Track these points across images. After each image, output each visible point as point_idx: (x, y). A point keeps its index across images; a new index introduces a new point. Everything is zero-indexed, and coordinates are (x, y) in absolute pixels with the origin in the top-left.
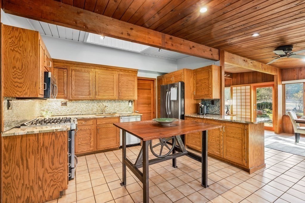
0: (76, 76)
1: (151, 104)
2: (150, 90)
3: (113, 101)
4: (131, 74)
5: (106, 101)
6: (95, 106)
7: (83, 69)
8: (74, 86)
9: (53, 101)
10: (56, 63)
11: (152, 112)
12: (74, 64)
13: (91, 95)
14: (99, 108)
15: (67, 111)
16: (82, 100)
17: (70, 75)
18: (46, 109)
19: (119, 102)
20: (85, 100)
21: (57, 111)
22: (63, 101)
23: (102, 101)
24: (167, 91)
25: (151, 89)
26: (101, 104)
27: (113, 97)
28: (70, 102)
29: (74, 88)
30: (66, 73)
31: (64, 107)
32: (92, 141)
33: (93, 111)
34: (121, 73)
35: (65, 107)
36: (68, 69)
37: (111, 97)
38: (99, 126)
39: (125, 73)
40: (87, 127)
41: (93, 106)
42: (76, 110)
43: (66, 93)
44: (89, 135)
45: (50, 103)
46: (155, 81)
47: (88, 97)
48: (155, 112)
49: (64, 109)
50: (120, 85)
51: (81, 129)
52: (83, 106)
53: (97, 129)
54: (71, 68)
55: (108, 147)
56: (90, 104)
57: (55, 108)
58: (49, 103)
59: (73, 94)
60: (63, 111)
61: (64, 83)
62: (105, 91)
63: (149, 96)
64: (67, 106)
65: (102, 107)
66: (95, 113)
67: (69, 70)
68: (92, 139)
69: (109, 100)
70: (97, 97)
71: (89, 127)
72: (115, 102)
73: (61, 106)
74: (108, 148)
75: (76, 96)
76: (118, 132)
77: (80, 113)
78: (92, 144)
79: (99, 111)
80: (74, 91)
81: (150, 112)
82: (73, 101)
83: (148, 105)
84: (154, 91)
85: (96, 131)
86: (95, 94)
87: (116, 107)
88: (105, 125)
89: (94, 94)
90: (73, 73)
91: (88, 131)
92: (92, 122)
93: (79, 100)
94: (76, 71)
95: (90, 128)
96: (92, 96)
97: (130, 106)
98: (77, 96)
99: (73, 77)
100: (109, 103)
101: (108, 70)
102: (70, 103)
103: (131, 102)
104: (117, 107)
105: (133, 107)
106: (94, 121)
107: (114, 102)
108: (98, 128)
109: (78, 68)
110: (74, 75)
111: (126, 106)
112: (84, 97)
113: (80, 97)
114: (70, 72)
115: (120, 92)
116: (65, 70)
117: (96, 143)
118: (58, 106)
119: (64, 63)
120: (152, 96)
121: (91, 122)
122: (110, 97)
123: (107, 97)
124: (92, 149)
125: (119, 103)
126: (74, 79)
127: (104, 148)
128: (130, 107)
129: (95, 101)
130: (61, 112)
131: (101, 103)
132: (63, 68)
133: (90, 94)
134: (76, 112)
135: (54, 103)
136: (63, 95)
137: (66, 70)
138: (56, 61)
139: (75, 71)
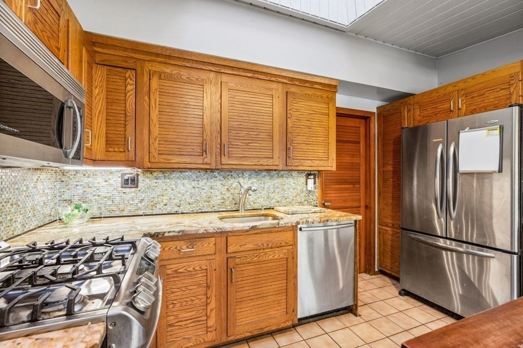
0: (162, 94)
1: (359, 183)
2: (358, 145)
3: (264, 173)
4: (319, 93)
5: (247, 175)
6: (218, 190)
7: (185, 73)
8: (157, 126)
9: (98, 173)
10: (101, 47)
11: (363, 204)
12: (158, 55)
13: (209, 156)
14: (228, 194)
15: (139, 204)
16: (181, 170)
17: (146, 89)
18: (77, 198)
19: (282, 176)
20: (191, 169)
21: (110, 203)
22: (125, 174)
23: (235, 175)
24: (440, 142)
25: (359, 143)
26: (233, 182)
27: (270, 162)
28: (148, 175)
29: (156, 130)
30: (131, 82)
31: (130, 192)
32: (211, 310)
33: (212, 202)
34: (293, 89)
35: (133, 190)
36: (139, 70)
37: (266, 160)
38: (235, 257)
39: (302, 89)
40: (196, 264)
41: (211, 188)
42: (165, 201)
43: (131, 147)
44: (202, 290)
45: (90, 179)
46: (372, 118)
47: (200, 160)
48: (372, 206)
49: (130, 196)
50: (290, 125)
51: (176, 271)
52: (183, 188)
53: (229, 271)
54: (148, 66)
55: (263, 325)
56: (202, 183)
57: (103, 194)
58: (86, 180)
59: (152, 150)
60: (126, 202)
61: (125, 114)
62: (247, 144)
63: (355, 160)
64: (139, 188)
65: (237, 191)
66: (216, 208)
67: (143, 74)
68: (213, 305)
69: (254, 170)
70: (225, 160)
71: (204, 263)
72: (271, 177)
73: (122, 187)
74: (262, 329)
75: (161, 157)
76: (292, 276)
77: (176, 209)
78: (212, 322)
79: (227, 203)
80: (155, 139)
81: (356, 204)
82: (155, 174)
83: (352, 186)
84: (368, 146)
85: (224, 275)
86: (219, 151)
87: (272, 190)
88: (252, 252)
89: (216, 150)
90: (155, 83)
91: (200, 277)
92: (212, 245)
93: (173, 170)
94: (162, 77)
95: (205, 268)
96: (210, 159)
97: (309, 188)
98: (165, 157)
99: (155, 97)
100: (255, 180)
101: (258, 79)
102: (147, 181)
103: (312, 177)
104: (277, 190)
105: (318, 193)
106: (219, 240)
107: (267, 178)
108: (231, 265)
109: (168, 70)
110: (156, 89)
111: (299, 188)
112: (187, 159)
113: (176, 159)
114: (146, 78)
115: (289, 146)
116: (129, 73)
117: (224, 315)
118: (112, 188)
119: (125, 49)
120: (362, 161)
121: (208, 246)
122: (263, 162)
123: (254, 162)
124: (211, 336)
125: (280, 180)
126: (155, 103)
127: (250, 332)
128: (310, 191)
129: (216, 174)
130: (122, 207)
131: (232, 180)
132: (124, 65)
133: (204, 152)
134: (166, 205)
135: (100, 180)
136: (122, 154)
137: (133, 72)
138: (100, 41)
139: (160, 78)
